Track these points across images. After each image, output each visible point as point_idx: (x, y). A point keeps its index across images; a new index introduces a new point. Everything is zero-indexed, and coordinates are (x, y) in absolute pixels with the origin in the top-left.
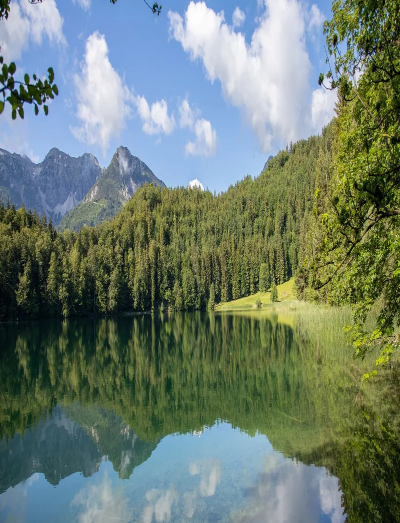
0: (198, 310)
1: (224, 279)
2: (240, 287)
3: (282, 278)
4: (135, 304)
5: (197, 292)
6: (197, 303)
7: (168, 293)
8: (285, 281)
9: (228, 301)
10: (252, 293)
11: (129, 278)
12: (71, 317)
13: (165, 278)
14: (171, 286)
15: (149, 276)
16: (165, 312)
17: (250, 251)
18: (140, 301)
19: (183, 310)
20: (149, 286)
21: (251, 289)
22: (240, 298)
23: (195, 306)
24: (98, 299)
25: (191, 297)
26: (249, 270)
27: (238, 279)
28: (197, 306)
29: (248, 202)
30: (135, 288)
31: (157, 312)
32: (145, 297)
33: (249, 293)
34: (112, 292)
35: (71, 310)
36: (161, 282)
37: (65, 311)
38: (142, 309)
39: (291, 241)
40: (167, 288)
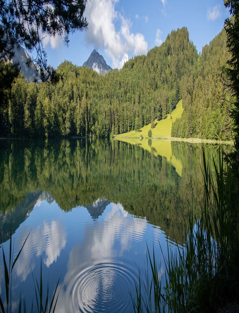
0: (106, 137)
1: (116, 123)
2: (123, 128)
3: (141, 126)
4: (78, 132)
5: (106, 128)
6: (106, 134)
7: (93, 127)
8: (142, 127)
9: (118, 134)
10: (128, 131)
11: (74, 117)
12: (49, 137)
13: (92, 119)
14: (94, 123)
15: (84, 118)
16: (92, 137)
17: (127, 110)
18: (81, 130)
19: (100, 137)
20: (85, 122)
21: (128, 129)
22: (123, 133)
23: (105, 135)
24: (60, 128)
25: (104, 131)
26: (127, 119)
27: (123, 123)
28: (106, 136)
29: (122, 84)
30: (78, 123)
31: (88, 137)
32: (83, 129)
33: (127, 131)
34: (68, 124)
35: (49, 134)
36: (90, 121)
37: (46, 134)
38: (81, 135)
39: (143, 107)
40: (92, 125)
